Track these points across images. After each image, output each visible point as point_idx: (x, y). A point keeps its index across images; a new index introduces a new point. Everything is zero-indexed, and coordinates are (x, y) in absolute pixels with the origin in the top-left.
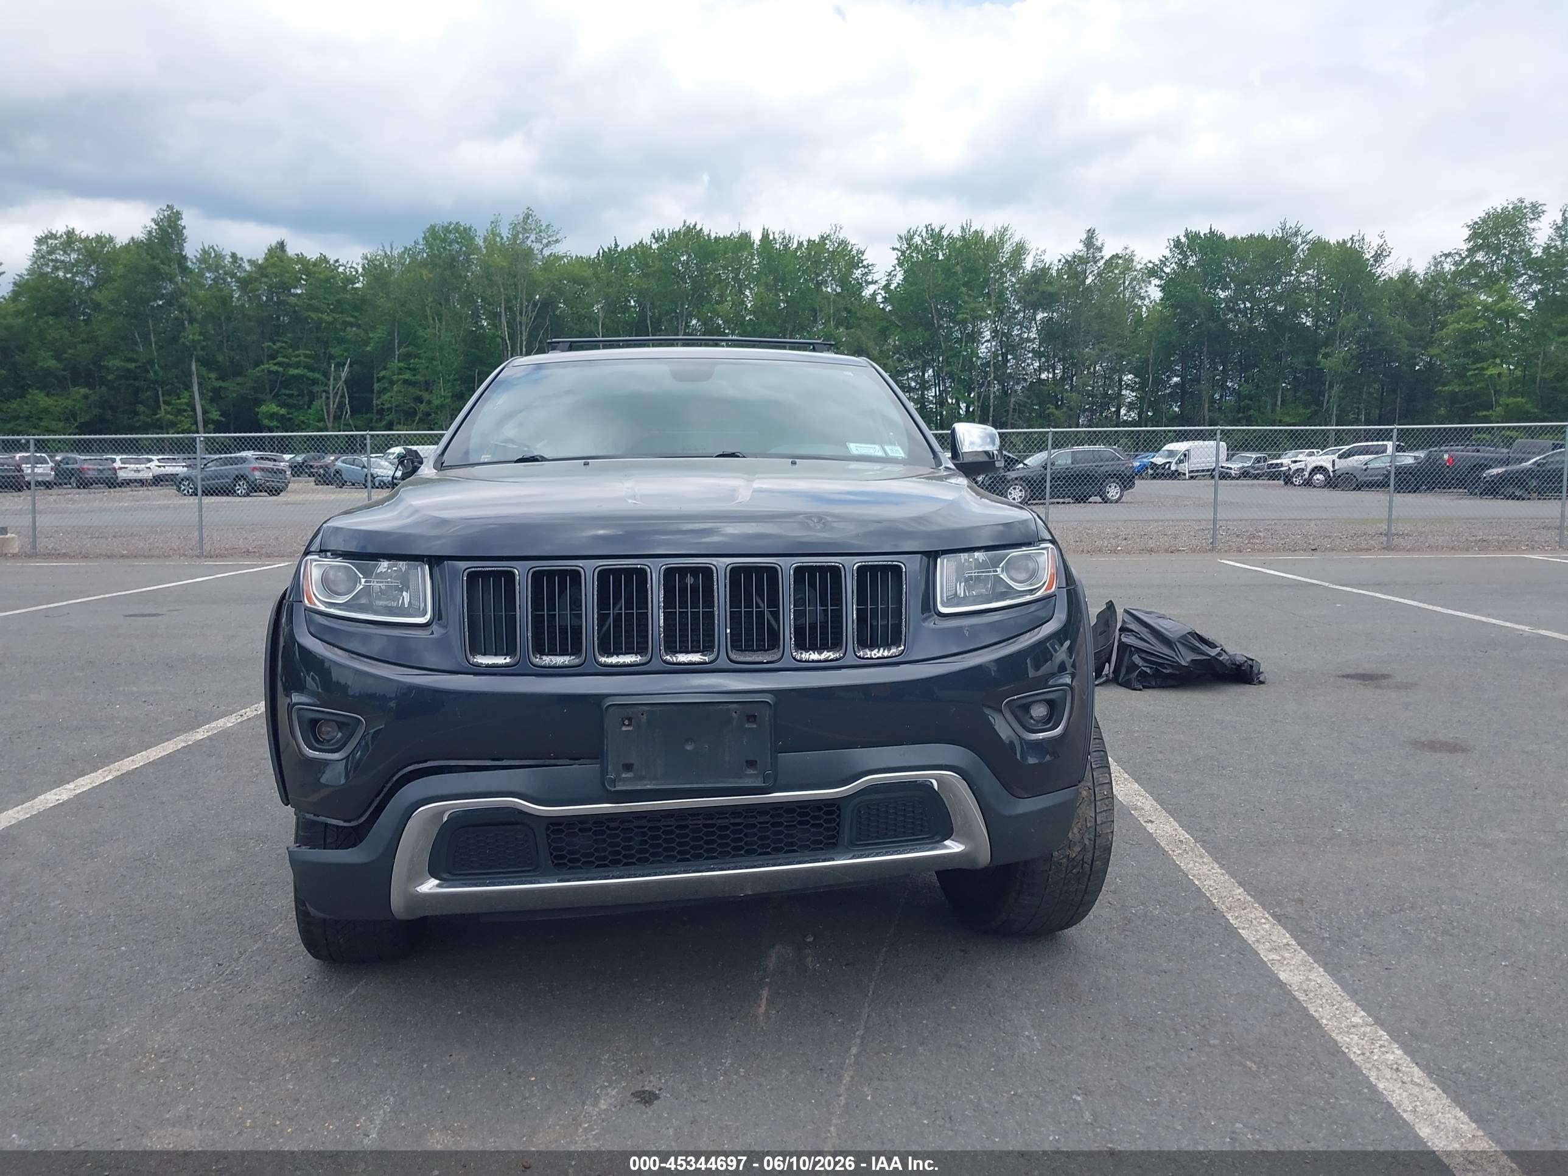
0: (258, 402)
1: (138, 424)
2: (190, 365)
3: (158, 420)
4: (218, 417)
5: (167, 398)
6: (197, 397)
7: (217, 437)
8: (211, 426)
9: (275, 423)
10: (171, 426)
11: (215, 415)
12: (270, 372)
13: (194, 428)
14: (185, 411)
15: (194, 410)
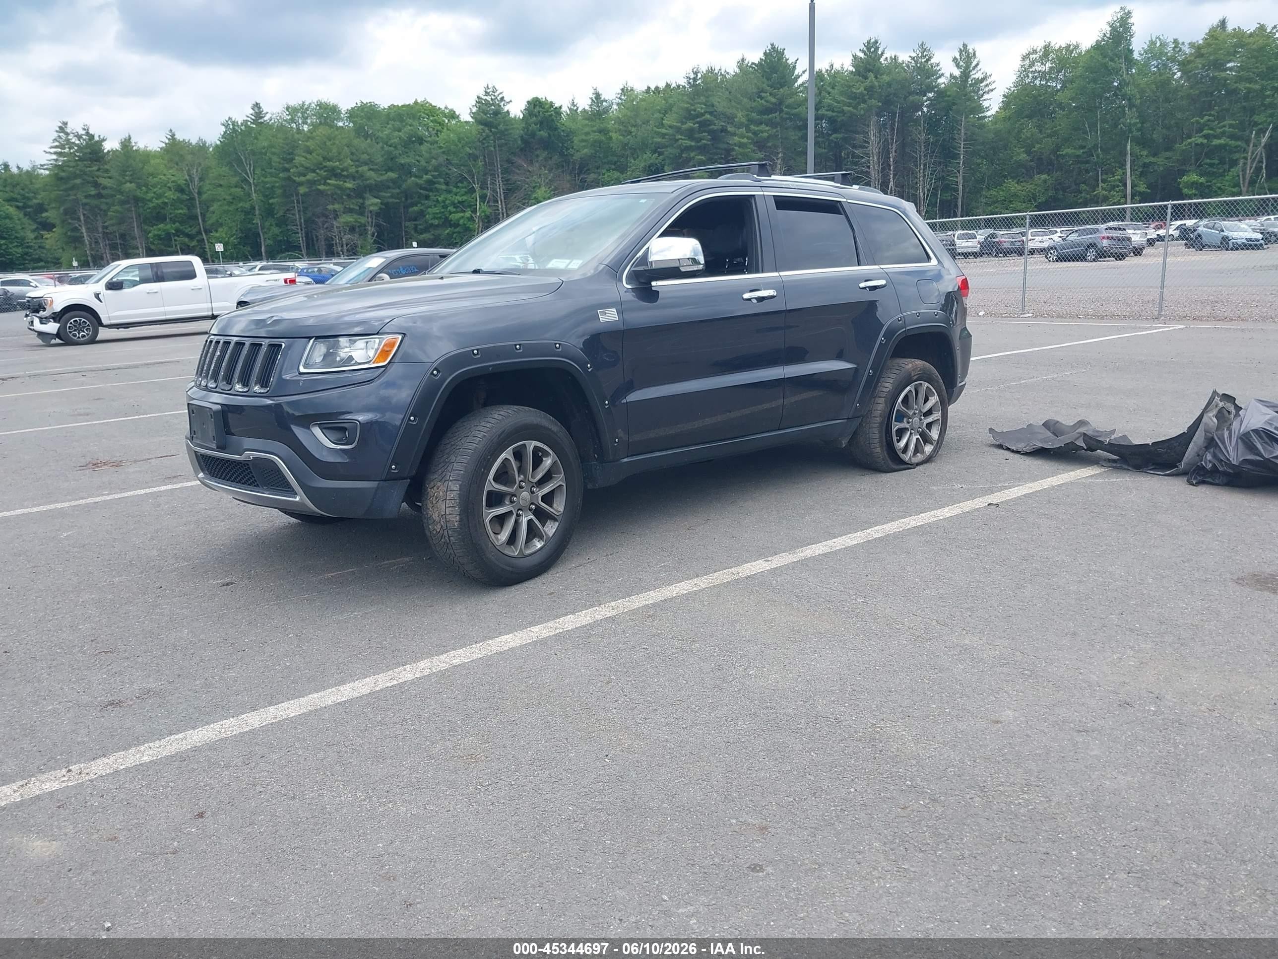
0: (1182, 173)
1: (1080, 201)
2: (1126, 146)
3: (1095, 196)
4: (1144, 190)
5: (1105, 177)
6: (1128, 173)
7: (1142, 207)
8: (1137, 198)
9: (1194, 191)
10: (1105, 200)
11: (1142, 188)
12: (1197, 145)
13: (1123, 200)
14: (1118, 186)
15: (1125, 185)
